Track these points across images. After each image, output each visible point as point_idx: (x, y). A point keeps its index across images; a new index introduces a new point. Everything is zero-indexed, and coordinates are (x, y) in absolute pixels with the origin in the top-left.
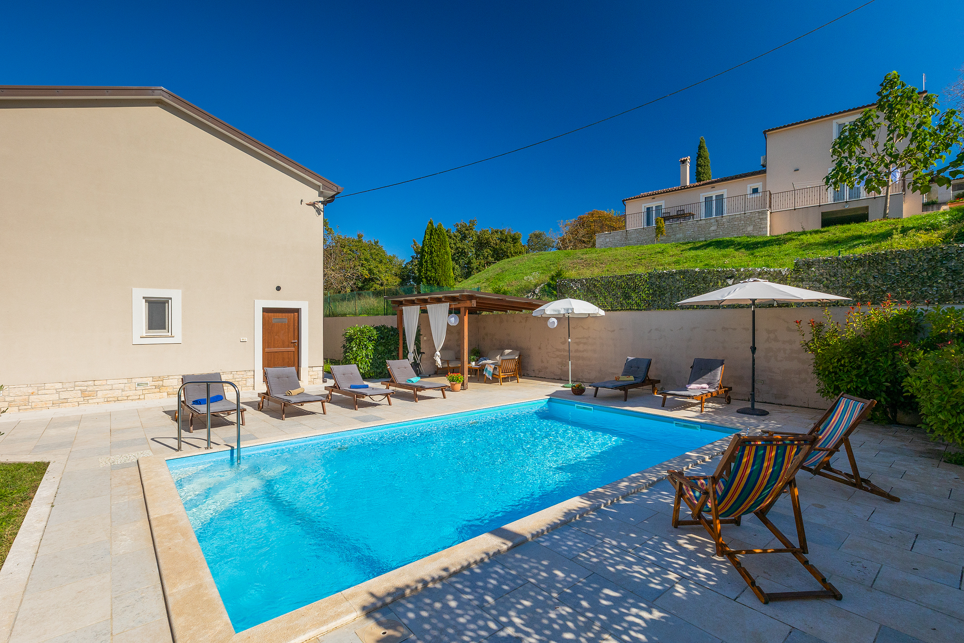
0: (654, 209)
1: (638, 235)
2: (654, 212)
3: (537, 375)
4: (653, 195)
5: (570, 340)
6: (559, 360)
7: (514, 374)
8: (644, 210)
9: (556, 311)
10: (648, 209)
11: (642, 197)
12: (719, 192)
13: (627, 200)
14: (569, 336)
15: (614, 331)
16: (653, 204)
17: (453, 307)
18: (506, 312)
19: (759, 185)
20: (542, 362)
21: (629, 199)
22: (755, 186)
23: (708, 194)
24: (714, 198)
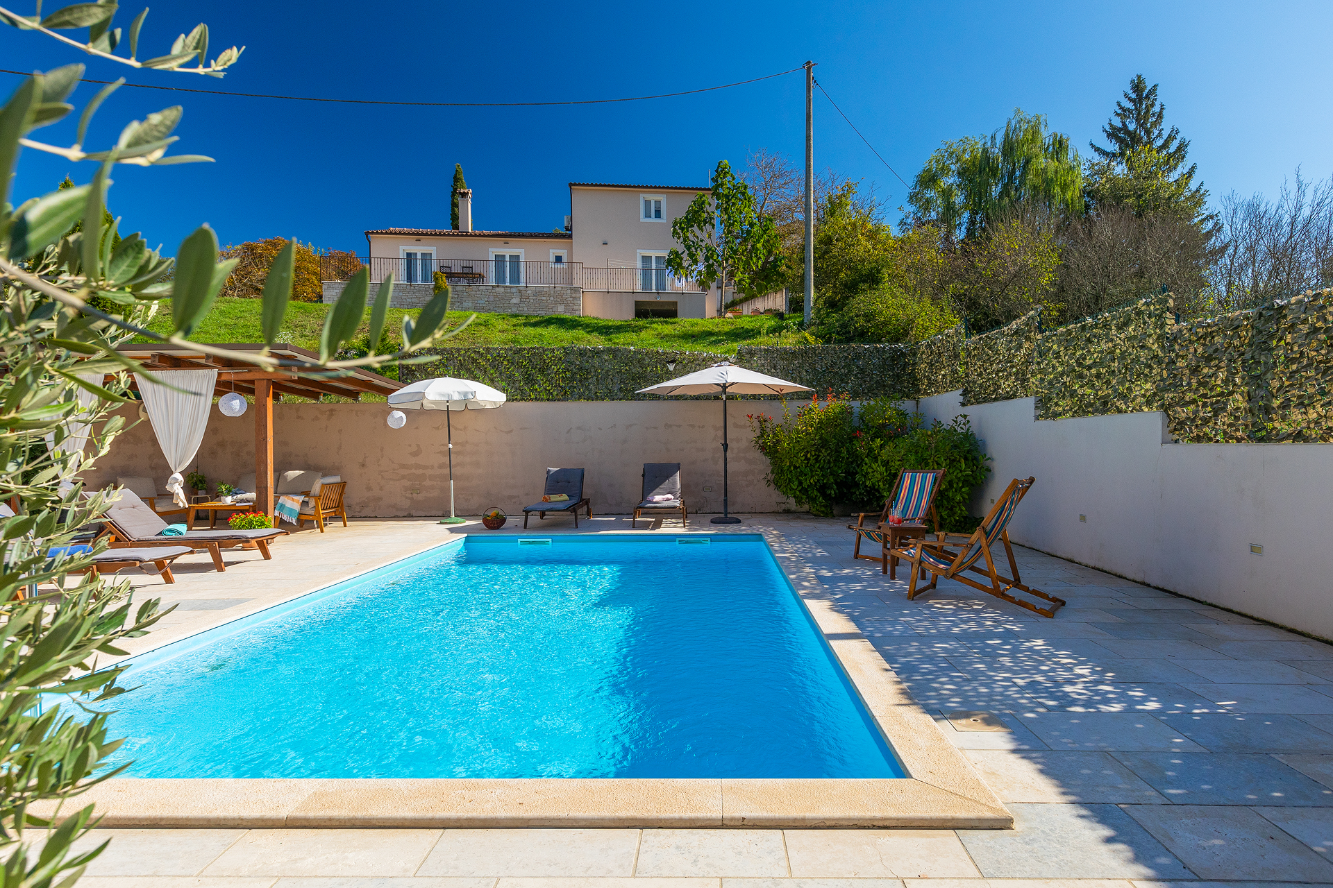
0: (419, 256)
1: (401, 294)
2: (419, 262)
3: (357, 514)
4: (418, 234)
5: (450, 446)
6: (407, 483)
7: (335, 512)
8: (402, 255)
9: (443, 395)
10: (409, 255)
11: (391, 233)
12: (515, 252)
13: (373, 233)
14: (449, 440)
15: (511, 431)
16: (419, 249)
17: (224, 378)
18: (317, 399)
19: (563, 253)
20: (369, 489)
21: (377, 233)
22: (560, 252)
23: (501, 251)
24: (507, 258)
